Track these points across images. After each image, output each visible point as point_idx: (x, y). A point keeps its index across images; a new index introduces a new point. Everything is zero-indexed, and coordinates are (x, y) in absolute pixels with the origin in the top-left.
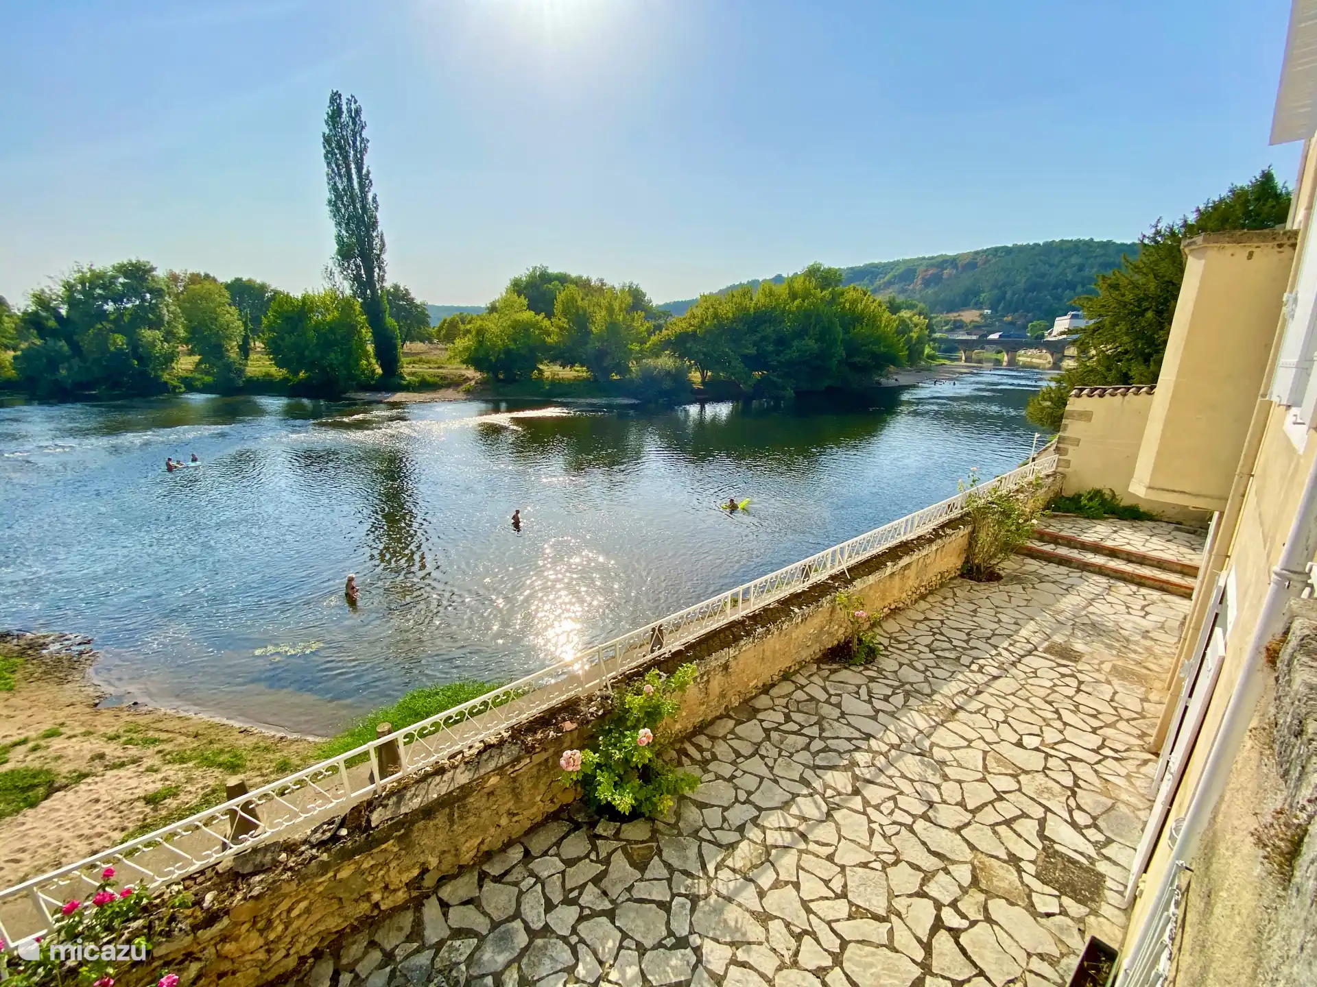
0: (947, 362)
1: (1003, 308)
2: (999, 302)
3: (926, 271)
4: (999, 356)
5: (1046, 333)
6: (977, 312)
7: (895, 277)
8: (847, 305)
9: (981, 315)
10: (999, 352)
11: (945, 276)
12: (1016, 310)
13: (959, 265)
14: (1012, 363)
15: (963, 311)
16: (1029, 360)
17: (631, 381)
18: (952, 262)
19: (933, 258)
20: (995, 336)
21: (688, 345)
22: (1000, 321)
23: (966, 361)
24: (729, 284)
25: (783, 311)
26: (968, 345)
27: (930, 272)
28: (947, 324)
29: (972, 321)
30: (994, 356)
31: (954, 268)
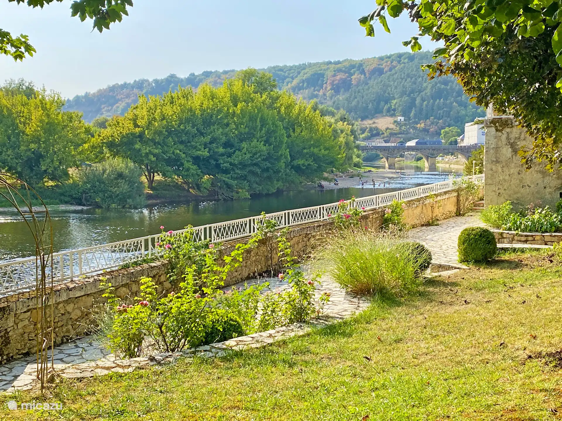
0: (373, 169)
1: (415, 115)
2: (410, 109)
3: (334, 76)
4: (419, 164)
5: (459, 139)
6: (390, 120)
7: (303, 81)
8: (283, 109)
9: (395, 122)
10: (419, 159)
11: (354, 82)
12: (427, 117)
13: (366, 70)
14: (433, 168)
15: (377, 118)
16: (447, 166)
17: (75, 185)
18: (360, 67)
19: (339, 63)
20: (412, 143)
21: (137, 146)
22: (415, 128)
23: (389, 168)
24: (111, 84)
25: (227, 114)
26: (389, 152)
27: (338, 78)
28: (363, 133)
29: (387, 129)
30: (414, 164)
31: (361, 73)
